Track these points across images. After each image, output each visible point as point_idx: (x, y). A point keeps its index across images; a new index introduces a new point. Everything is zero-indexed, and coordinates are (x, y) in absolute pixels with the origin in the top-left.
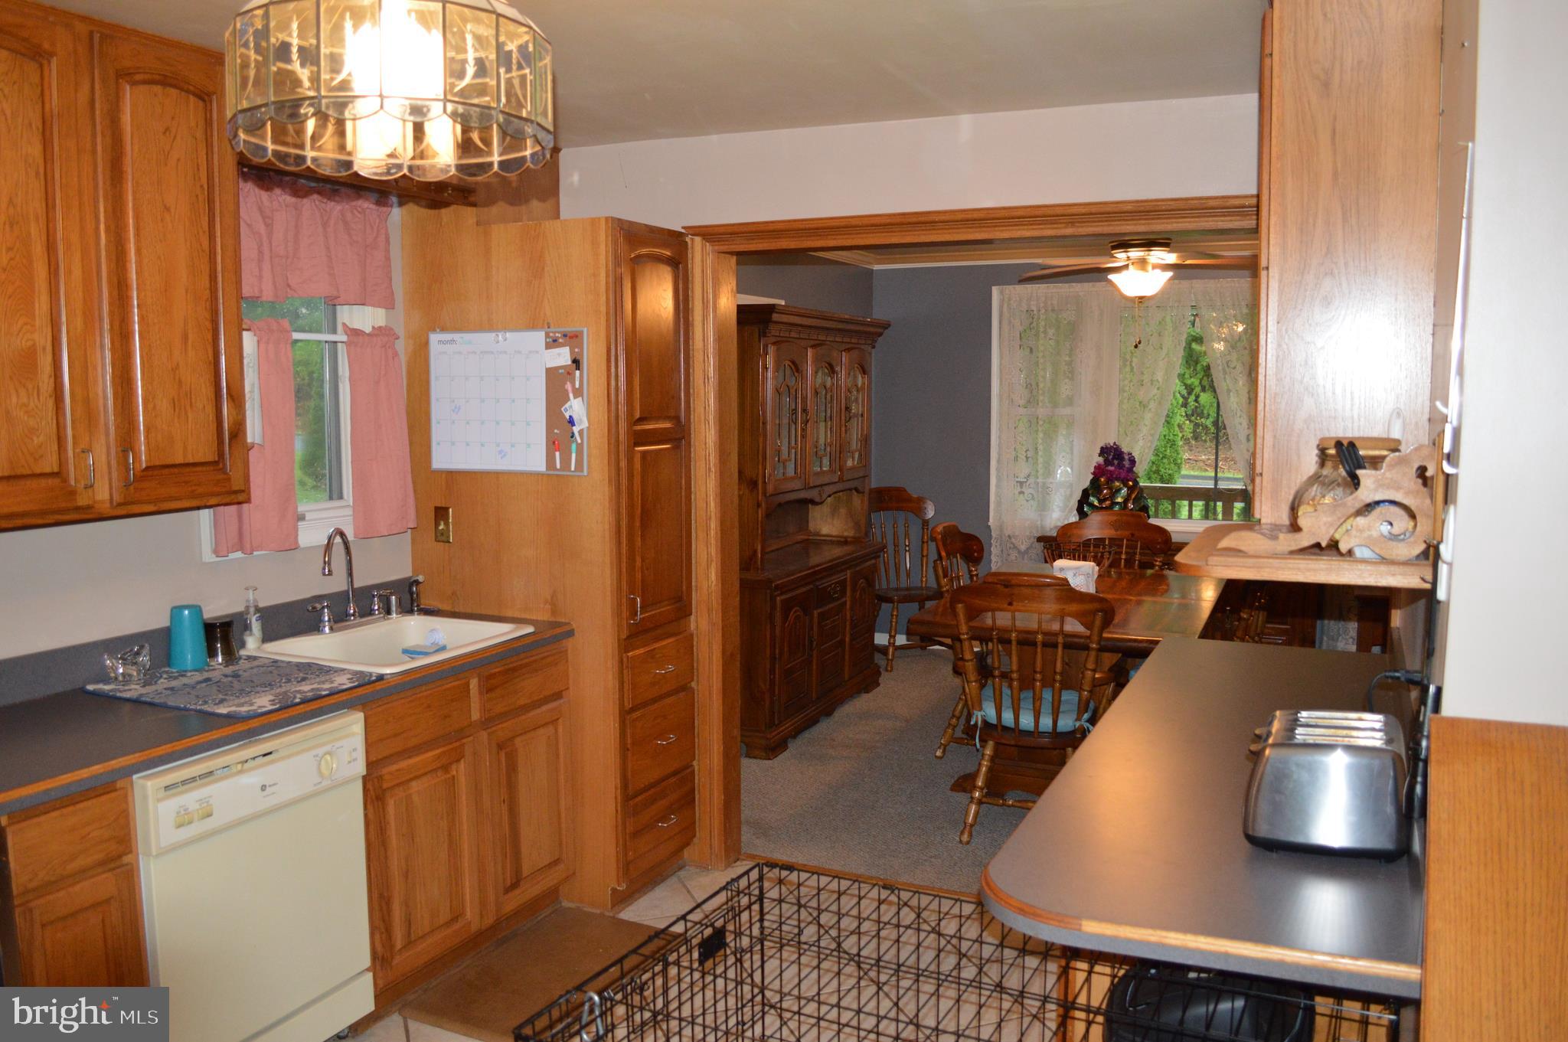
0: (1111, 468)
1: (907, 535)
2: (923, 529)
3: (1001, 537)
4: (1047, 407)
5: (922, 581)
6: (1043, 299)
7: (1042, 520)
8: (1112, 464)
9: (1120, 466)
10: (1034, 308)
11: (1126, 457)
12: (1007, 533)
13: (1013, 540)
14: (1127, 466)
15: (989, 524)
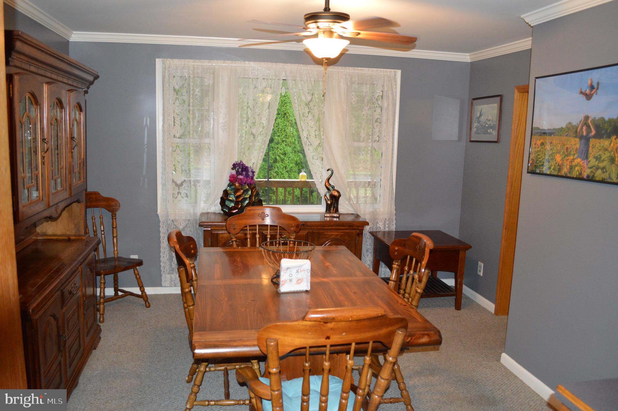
0: (240, 177)
1: (102, 223)
2: (113, 219)
3: (167, 221)
4: (195, 138)
5: (114, 254)
6: (192, 69)
7: (194, 210)
8: (241, 174)
9: (247, 176)
10: (186, 75)
11: (250, 170)
12: (172, 218)
13: (175, 223)
14: (251, 175)
15: (158, 213)
